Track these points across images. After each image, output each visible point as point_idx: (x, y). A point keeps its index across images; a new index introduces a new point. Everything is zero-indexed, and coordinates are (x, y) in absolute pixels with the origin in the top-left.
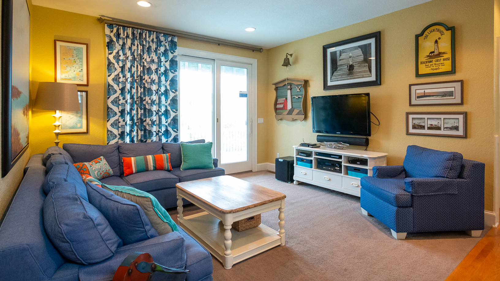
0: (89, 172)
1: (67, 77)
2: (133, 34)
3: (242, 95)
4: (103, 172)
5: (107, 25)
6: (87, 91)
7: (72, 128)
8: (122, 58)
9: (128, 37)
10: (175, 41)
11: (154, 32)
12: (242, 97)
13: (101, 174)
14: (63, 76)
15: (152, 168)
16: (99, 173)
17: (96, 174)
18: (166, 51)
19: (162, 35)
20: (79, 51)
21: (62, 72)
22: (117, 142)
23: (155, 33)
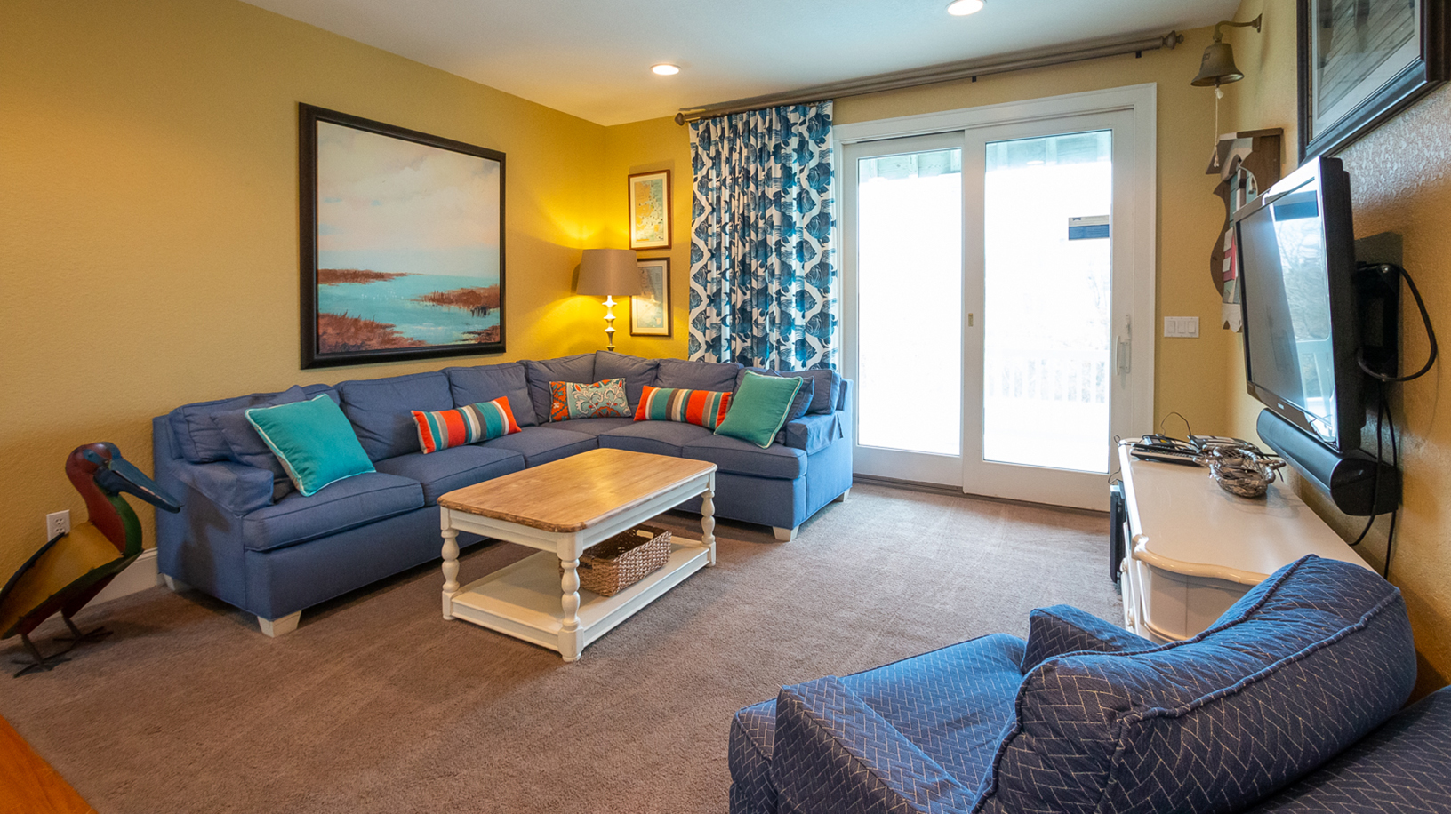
0: (566, 399)
1: (644, 237)
2: (733, 128)
3: (1081, 231)
4: (597, 404)
5: (692, 125)
6: (669, 258)
7: (649, 326)
8: (714, 183)
9: (722, 137)
10: (826, 113)
11: (771, 108)
12: (1083, 237)
13: (591, 407)
14: (639, 237)
15: (679, 417)
16: (586, 406)
17: (579, 405)
18: (802, 144)
19: (792, 108)
20: (657, 184)
21: (638, 229)
22: (702, 359)
23: (774, 109)
